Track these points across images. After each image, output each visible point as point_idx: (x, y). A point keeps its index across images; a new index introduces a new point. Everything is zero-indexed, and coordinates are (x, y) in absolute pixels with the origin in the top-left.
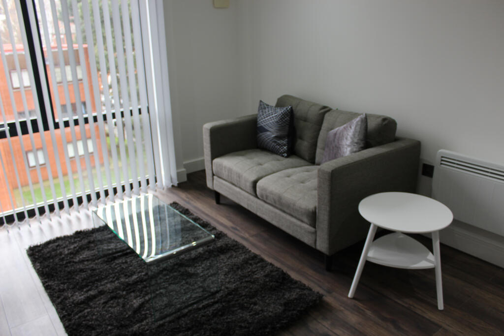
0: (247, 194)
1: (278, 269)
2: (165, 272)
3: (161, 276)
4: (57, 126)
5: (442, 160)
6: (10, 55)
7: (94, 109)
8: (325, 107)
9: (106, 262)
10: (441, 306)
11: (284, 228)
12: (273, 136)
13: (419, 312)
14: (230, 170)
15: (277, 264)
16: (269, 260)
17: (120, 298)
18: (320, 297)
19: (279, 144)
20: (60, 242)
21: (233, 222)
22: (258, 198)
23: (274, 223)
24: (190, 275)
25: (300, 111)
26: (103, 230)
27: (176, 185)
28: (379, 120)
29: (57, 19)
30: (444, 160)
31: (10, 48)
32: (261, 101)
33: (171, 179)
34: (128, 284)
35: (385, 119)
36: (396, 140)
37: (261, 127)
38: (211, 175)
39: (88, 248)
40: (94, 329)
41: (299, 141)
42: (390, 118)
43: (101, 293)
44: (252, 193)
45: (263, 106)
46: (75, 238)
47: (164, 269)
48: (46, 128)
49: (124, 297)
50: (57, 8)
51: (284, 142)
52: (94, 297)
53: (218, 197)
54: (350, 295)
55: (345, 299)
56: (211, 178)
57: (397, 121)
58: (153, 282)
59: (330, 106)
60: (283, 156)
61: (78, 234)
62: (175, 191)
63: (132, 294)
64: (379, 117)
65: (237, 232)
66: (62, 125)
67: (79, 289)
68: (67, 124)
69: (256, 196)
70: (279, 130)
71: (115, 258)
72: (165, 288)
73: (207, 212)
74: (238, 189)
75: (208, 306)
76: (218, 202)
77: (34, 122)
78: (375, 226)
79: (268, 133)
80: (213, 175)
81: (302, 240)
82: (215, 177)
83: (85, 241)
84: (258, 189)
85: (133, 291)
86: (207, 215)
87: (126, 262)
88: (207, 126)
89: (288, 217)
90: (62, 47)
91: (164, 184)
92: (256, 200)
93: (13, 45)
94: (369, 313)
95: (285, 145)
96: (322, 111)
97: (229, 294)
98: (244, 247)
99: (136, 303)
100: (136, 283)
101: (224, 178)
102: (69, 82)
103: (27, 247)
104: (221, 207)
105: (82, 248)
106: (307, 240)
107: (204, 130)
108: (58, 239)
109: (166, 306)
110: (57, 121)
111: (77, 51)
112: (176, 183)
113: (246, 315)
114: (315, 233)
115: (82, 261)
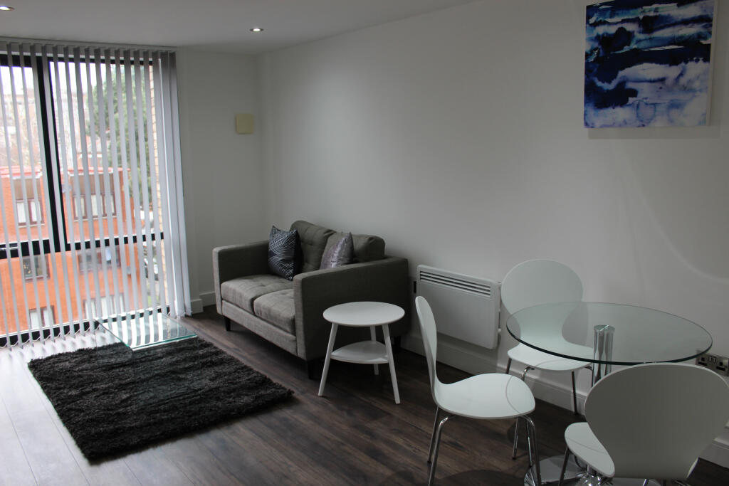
0: (248, 314)
1: (262, 375)
2: (157, 377)
3: (152, 380)
4: (68, 248)
5: (421, 275)
6: (17, 180)
7: (107, 232)
8: (330, 231)
9: (104, 371)
10: (398, 400)
11: (275, 342)
12: (280, 259)
13: (376, 405)
14: (234, 292)
15: (262, 372)
16: (256, 369)
17: (111, 394)
18: (290, 392)
19: (285, 268)
20: (62, 357)
21: (236, 345)
22: (255, 316)
23: (268, 338)
24: (180, 380)
25: (308, 234)
26: (106, 349)
27: (190, 314)
28: (367, 239)
29: (85, 133)
30: (424, 275)
31: (18, 171)
32: (273, 227)
33: (185, 308)
34: (121, 384)
35: (371, 238)
36: (385, 258)
37: (271, 251)
38: (220, 299)
39: (89, 361)
40: (83, 411)
41: (306, 264)
42: (376, 237)
43: (95, 390)
44: (251, 311)
45: (275, 231)
46: (77, 354)
47: (157, 375)
48: (58, 249)
49: (115, 393)
50: (86, 119)
51: (291, 265)
52: (89, 392)
53: (228, 324)
54: (319, 394)
55: (314, 397)
56: (220, 303)
57: (385, 242)
58: (145, 383)
59: (334, 230)
60: (289, 279)
61: (81, 351)
62: (188, 320)
63: (123, 391)
64: (367, 236)
65: (237, 352)
66: (73, 247)
67: (75, 388)
68: (78, 246)
69: (254, 314)
70: (285, 253)
71: (113, 368)
72: (154, 387)
73: (214, 337)
74: (241, 310)
75: (188, 398)
76: (228, 329)
77: (46, 243)
78: (335, 324)
79: (276, 257)
80: (222, 299)
81: (288, 350)
82: (223, 301)
83: (86, 357)
84: (255, 307)
85: (125, 390)
86: (211, 337)
87: (123, 371)
88: (216, 250)
89: (278, 330)
90: (88, 171)
91: (177, 314)
92: (254, 317)
93: (21, 168)
94: (330, 405)
95: (291, 268)
96: (327, 234)
97: (209, 391)
98: (238, 361)
99: (124, 397)
100: (128, 384)
101: (231, 300)
102: (94, 217)
103: (29, 361)
104: (232, 333)
105: (83, 362)
106: (291, 349)
107: (214, 254)
108: (60, 355)
109: (151, 398)
110: (68, 242)
111: (112, 176)
112: (189, 312)
113: (220, 404)
114: (296, 341)
115: (82, 370)
